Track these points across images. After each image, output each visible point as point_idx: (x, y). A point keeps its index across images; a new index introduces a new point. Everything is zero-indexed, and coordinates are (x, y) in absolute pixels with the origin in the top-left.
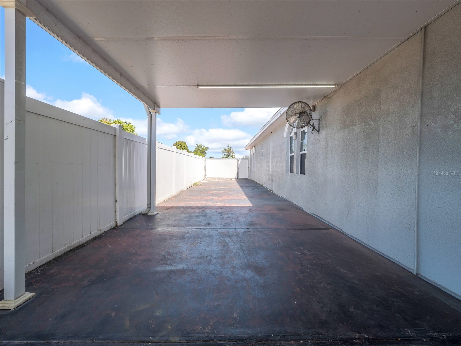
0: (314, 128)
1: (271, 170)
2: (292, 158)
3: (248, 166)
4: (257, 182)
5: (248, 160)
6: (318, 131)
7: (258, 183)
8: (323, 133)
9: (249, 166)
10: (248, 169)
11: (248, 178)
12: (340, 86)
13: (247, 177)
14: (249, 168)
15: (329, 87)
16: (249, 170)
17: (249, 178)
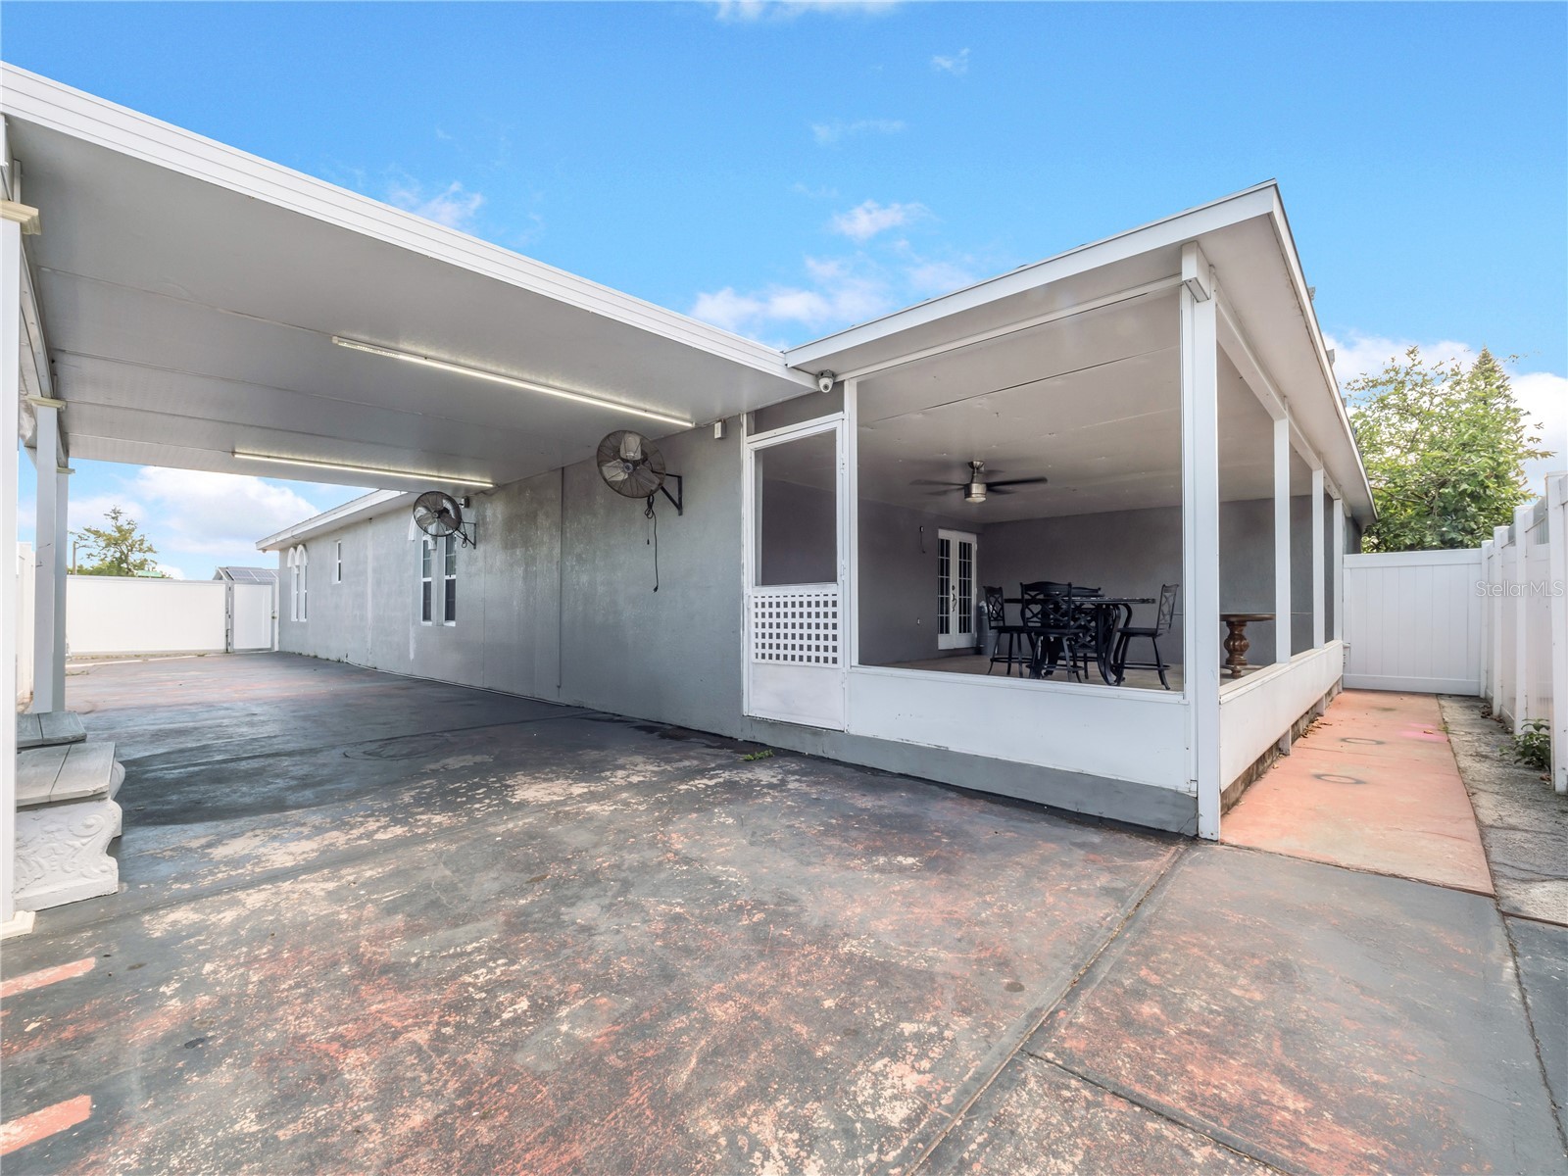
0: (466, 539)
1: (370, 615)
2: (427, 586)
3: (273, 607)
4: (316, 657)
5: (270, 587)
6: (475, 545)
7: (321, 659)
8: (481, 547)
9: (277, 608)
10: (273, 618)
11: (270, 649)
12: (500, 487)
13: (269, 646)
14: (277, 615)
15: (484, 483)
16: (277, 621)
17: (276, 649)
